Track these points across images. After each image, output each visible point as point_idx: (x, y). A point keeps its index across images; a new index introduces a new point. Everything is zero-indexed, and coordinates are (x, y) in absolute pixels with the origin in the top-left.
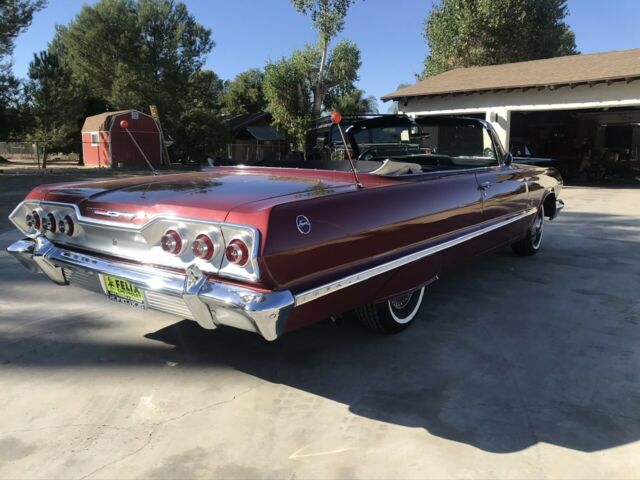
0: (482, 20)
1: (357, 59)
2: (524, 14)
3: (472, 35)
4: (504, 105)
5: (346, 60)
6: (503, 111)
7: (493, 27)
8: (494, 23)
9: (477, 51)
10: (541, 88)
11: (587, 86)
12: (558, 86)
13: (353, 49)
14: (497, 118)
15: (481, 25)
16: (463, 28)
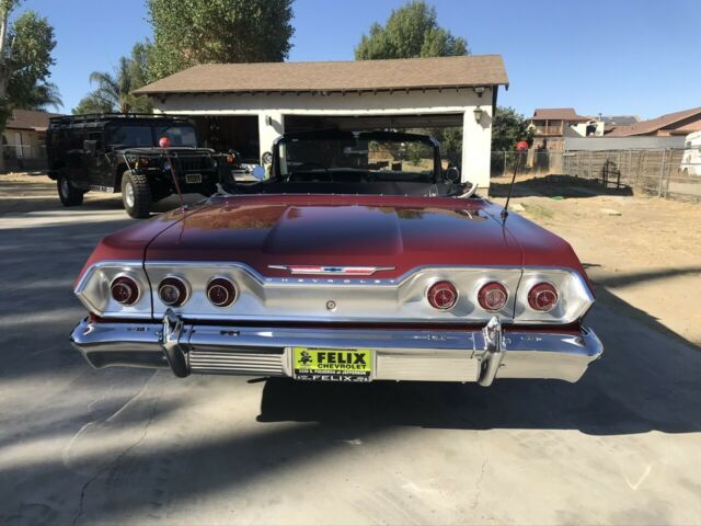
0: (216, 11)
1: (50, 36)
2: (259, 12)
3: (207, 26)
4: (277, 109)
5: (36, 37)
6: (277, 115)
7: (230, 21)
8: (231, 16)
9: (216, 45)
10: (314, 93)
11: (356, 94)
12: (330, 92)
13: (42, 24)
14: (270, 122)
15: (216, 16)
16: (197, 18)
